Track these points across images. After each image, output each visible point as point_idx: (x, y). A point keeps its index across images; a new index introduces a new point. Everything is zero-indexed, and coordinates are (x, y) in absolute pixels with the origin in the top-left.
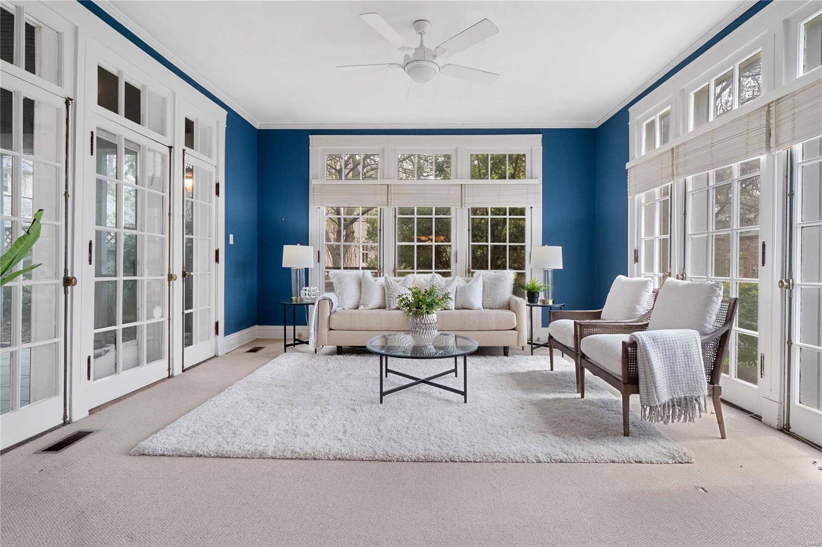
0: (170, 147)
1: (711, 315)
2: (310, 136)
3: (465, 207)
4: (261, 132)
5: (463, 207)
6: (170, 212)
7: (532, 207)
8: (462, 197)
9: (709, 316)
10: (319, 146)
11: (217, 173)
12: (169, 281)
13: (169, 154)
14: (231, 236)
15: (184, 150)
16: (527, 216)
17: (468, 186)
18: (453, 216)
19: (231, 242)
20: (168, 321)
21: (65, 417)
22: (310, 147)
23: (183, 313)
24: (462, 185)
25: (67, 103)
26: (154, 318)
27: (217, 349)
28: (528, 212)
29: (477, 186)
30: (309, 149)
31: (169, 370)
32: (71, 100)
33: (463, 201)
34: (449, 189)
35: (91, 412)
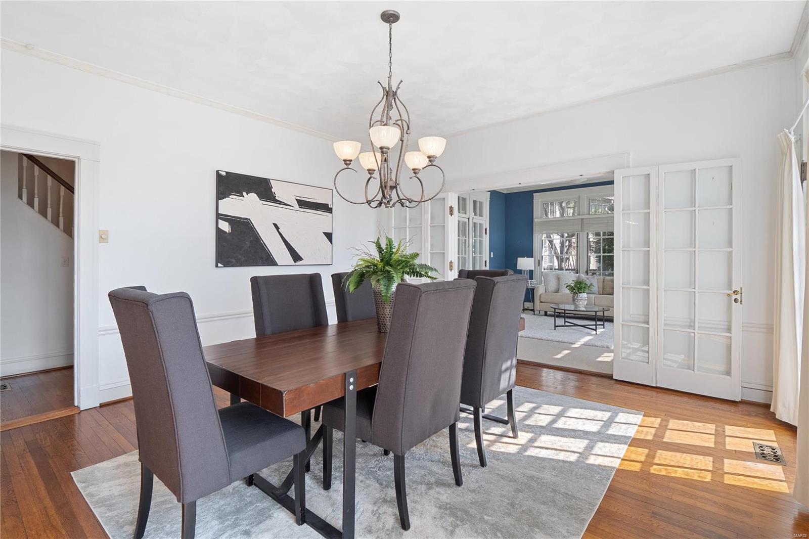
2: (534, 194)
4: (506, 194)
10: (539, 199)
11: (486, 223)
14: (492, 253)
19: (492, 256)
22: (534, 201)
30: (533, 202)
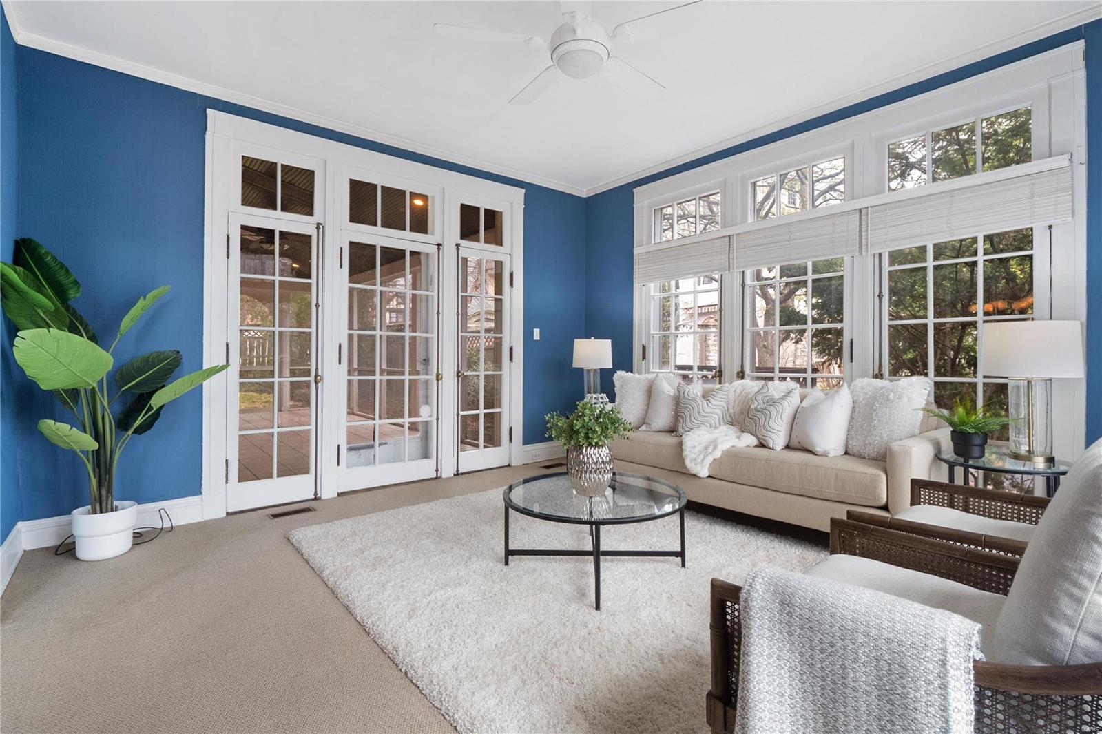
0: (439, 245)
1: (1076, 591)
2: (634, 191)
3: (867, 251)
5: (864, 253)
6: (438, 311)
7: (1050, 227)
8: (860, 232)
9: (1071, 596)
10: (643, 201)
11: (512, 261)
12: (438, 380)
13: (437, 252)
14: (536, 331)
15: (458, 245)
16: (1039, 251)
17: (874, 209)
18: (846, 272)
19: (536, 338)
20: (436, 421)
21: (316, 494)
22: (634, 205)
23: (458, 414)
24: (860, 210)
25: (318, 228)
26: (421, 416)
27: (510, 459)
28: (1039, 240)
29: (892, 205)
31: (437, 470)
32: (321, 224)
33: (863, 241)
34: (834, 224)
35: (339, 495)
